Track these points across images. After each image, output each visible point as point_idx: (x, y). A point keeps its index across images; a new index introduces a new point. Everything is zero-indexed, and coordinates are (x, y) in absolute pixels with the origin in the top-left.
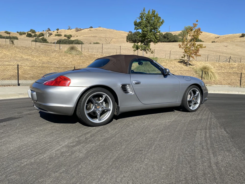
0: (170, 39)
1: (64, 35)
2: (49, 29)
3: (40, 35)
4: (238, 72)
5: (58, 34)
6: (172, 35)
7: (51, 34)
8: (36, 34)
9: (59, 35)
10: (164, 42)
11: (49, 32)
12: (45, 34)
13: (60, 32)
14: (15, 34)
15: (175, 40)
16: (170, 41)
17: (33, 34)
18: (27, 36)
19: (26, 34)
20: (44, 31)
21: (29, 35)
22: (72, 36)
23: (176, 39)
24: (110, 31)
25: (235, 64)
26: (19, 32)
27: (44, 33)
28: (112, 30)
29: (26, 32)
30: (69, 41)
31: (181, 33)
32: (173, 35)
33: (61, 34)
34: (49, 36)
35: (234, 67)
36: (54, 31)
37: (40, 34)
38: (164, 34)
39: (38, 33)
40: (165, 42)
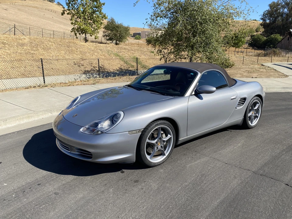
4: (32, 52)
25: (25, 39)
35: (24, 44)
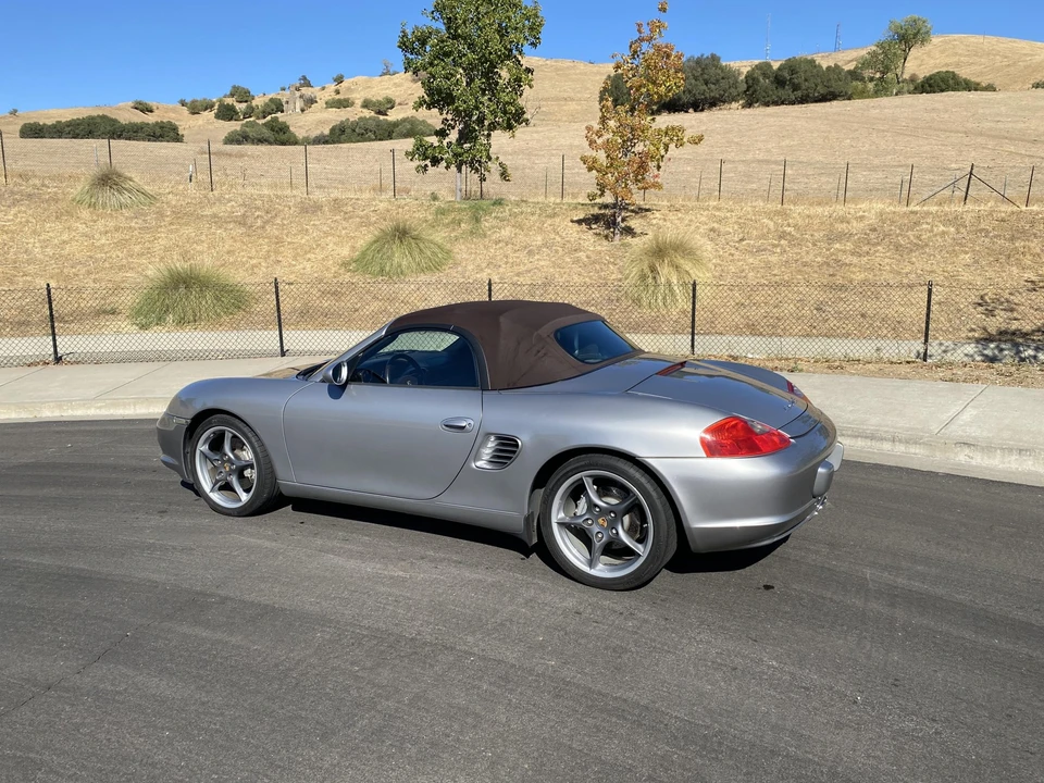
0: (804, 87)
1: (362, 100)
2: (304, 78)
3: (269, 110)
5: (338, 97)
6: (820, 66)
7: (311, 101)
8: (254, 103)
9: (344, 104)
10: (776, 103)
11: (306, 91)
12: (287, 102)
13: (349, 89)
14: (174, 110)
15: (832, 90)
16: (808, 96)
17: (241, 107)
18: (218, 116)
19: (216, 107)
20: (284, 89)
21: (227, 113)
22: (397, 101)
23: (836, 87)
24: (557, 69)
26: (188, 100)
27: (284, 97)
28: (568, 63)
29: (214, 100)
30: (379, 124)
31: (874, 55)
32: (824, 67)
33: (352, 96)
34: (303, 110)
36: (323, 89)
37: (266, 105)
38: (776, 66)
39: (259, 102)
40: (783, 103)
